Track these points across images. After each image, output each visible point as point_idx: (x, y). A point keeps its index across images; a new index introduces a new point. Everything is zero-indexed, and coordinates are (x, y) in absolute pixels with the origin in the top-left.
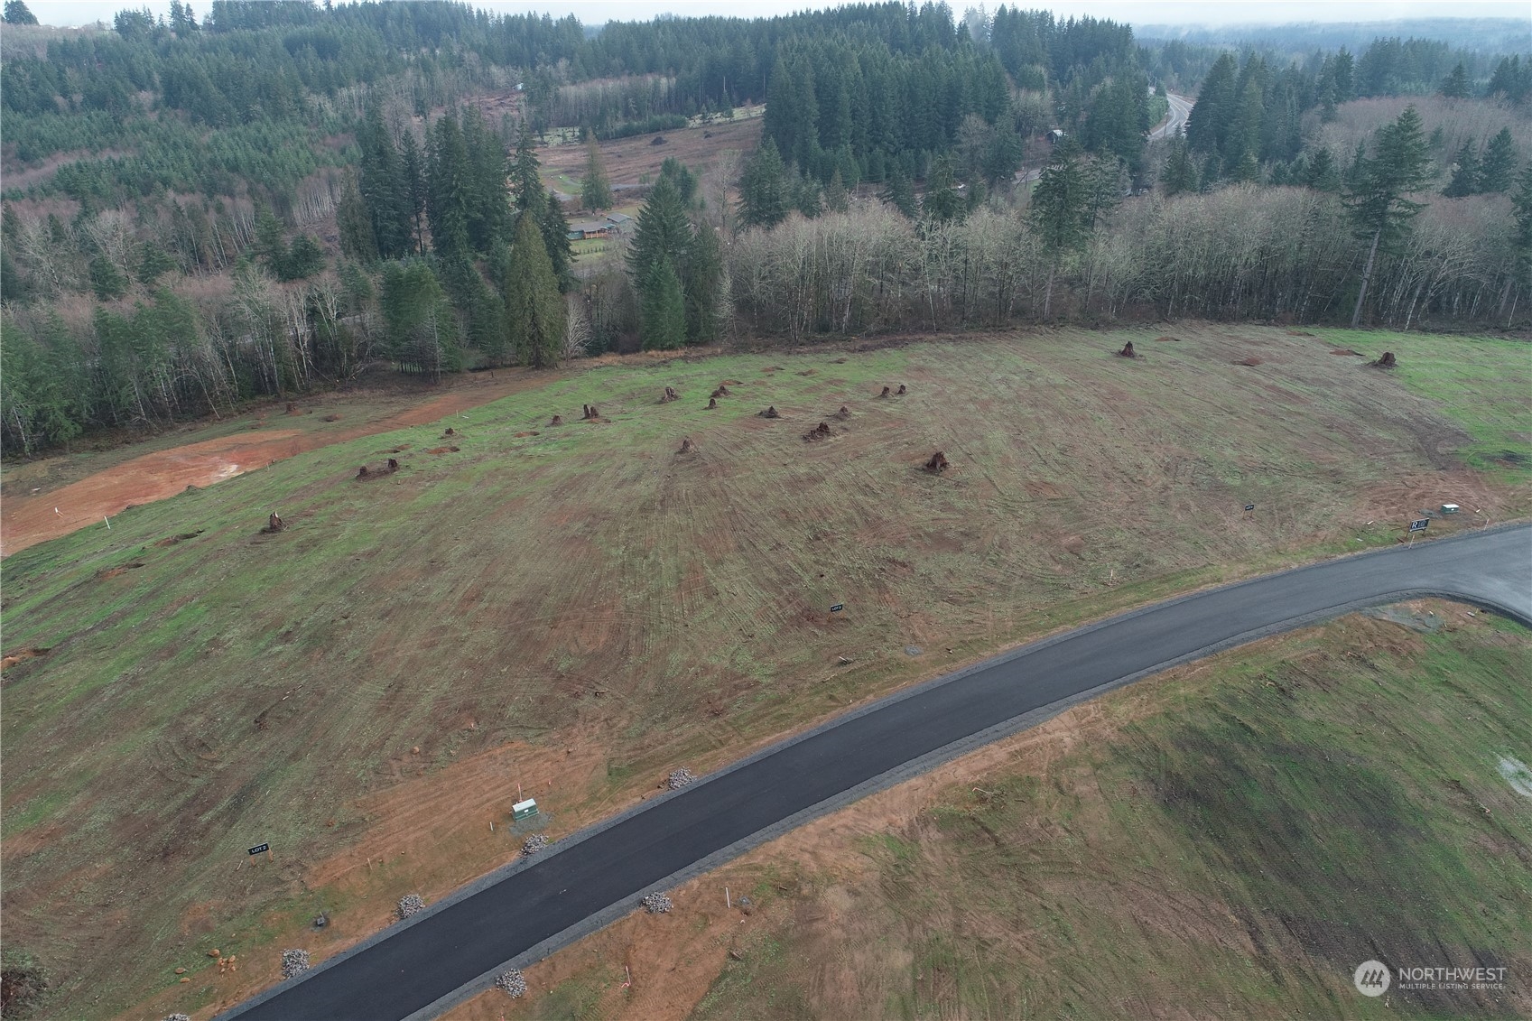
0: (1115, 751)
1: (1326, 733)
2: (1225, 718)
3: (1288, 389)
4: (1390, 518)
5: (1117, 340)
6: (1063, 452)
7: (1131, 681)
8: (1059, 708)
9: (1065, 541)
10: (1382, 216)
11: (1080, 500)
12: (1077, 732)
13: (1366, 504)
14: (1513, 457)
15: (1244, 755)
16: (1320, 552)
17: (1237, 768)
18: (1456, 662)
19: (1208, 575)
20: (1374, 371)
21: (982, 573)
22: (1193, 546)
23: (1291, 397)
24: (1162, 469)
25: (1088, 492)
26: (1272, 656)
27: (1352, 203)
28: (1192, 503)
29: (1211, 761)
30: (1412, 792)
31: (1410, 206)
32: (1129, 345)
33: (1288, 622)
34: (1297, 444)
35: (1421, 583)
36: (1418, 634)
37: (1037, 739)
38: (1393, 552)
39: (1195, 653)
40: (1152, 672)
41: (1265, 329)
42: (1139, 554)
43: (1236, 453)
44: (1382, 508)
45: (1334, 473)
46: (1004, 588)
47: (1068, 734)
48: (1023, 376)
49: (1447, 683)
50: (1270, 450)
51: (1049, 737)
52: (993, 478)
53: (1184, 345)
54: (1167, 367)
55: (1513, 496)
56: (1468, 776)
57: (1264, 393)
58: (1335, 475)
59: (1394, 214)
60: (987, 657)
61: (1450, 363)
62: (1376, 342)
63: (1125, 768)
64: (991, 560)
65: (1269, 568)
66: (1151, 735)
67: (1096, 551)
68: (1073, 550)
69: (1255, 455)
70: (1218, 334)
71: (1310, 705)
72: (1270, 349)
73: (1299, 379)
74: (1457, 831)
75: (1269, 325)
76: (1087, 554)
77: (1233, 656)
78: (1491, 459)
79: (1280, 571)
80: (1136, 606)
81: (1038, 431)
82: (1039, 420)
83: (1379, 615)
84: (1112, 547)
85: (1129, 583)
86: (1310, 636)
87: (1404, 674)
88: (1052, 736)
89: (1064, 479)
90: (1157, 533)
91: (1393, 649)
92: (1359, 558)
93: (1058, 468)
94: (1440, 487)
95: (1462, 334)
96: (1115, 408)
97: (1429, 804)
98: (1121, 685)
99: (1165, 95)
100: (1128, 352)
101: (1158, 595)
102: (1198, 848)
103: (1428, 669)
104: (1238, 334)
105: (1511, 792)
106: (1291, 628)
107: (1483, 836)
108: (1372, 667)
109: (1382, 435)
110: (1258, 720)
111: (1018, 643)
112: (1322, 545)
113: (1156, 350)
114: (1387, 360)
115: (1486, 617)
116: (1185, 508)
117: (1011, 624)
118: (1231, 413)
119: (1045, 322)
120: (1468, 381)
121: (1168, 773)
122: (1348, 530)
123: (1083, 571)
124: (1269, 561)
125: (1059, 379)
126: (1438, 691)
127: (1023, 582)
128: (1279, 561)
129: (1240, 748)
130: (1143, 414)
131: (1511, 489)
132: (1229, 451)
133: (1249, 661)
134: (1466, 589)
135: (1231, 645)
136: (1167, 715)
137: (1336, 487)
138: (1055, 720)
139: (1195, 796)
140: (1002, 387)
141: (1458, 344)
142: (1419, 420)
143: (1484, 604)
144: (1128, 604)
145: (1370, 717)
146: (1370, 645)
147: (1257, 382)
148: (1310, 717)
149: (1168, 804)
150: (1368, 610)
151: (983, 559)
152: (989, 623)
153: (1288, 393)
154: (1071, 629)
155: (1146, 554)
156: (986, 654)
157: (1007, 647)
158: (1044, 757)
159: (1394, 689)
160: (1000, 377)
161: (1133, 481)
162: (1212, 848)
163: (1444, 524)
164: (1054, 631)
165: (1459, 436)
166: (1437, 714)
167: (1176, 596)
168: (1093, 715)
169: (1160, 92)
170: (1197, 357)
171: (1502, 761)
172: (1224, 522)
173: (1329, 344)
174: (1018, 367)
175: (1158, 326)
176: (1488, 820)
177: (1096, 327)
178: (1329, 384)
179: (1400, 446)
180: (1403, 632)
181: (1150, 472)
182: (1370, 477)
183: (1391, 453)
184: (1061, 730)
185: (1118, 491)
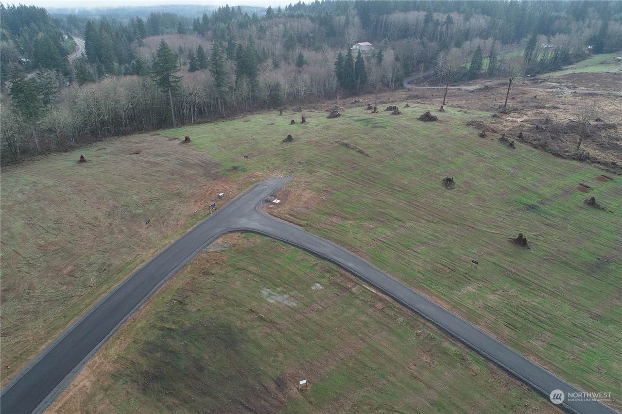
0: (113, 376)
1: (202, 314)
2: (161, 329)
3: (154, 161)
4: (202, 206)
5: (76, 155)
6: (56, 222)
7: (113, 333)
8: (80, 368)
9: (65, 271)
10: (169, 83)
11: (69, 245)
12: (92, 376)
13: (193, 203)
14: (235, 168)
15: (172, 343)
16: (181, 231)
17: (171, 352)
18: (238, 258)
19: (138, 261)
20: (184, 145)
21: (20, 310)
22: (128, 249)
23: (156, 164)
24: (107, 216)
25: (74, 240)
26: (173, 288)
27: (156, 79)
28: (124, 228)
29: (158, 355)
30: (238, 323)
31: (177, 78)
32: (82, 157)
33: (175, 270)
34: (162, 185)
35: (219, 230)
36: (223, 252)
37: (71, 393)
38: (207, 221)
39: (140, 304)
40: (122, 323)
41: (141, 135)
42: (104, 263)
43: (138, 197)
44: (199, 203)
45: (179, 194)
46: (36, 313)
47: (87, 380)
48: (31, 185)
49: (238, 269)
50: (152, 191)
51: (77, 388)
52: (18, 250)
53: (108, 151)
54: (102, 163)
55: (239, 183)
56: (254, 305)
57: (145, 165)
58: (179, 195)
59: (172, 81)
60: (33, 359)
61: (208, 135)
62: (182, 132)
63: (121, 382)
64: (26, 299)
65: (163, 247)
66: (129, 357)
67: (82, 270)
68: (71, 274)
69: (146, 196)
70: (122, 142)
71: (193, 304)
72: (145, 144)
73: (157, 155)
74: (256, 331)
75: (143, 133)
76: (78, 274)
77: (157, 296)
78: (229, 171)
79: (167, 246)
80: (109, 291)
81: (41, 215)
82: (41, 208)
83: (208, 251)
84: (90, 264)
85: (103, 280)
86: (185, 271)
87: (223, 272)
88: (79, 386)
89: (59, 237)
90: (111, 249)
91: (217, 263)
92: (196, 228)
93: (55, 232)
94: (216, 188)
95: (210, 122)
96: (80, 191)
97: (245, 325)
98: (109, 338)
99: (73, 39)
100: (82, 160)
101: (118, 281)
102: (163, 404)
103: (231, 266)
104: (130, 140)
105: (268, 303)
106: (177, 272)
107: (265, 328)
108: (212, 274)
109: (192, 172)
110: (174, 323)
111: (50, 341)
112: (181, 228)
113: (96, 156)
114: (187, 140)
115: (243, 235)
116: (122, 231)
117: (43, 332)
118: (133, 179)
119: (40, 154)
120: (215, 141)
121: (142, 373)
122: (189, 217)
123: (78, 284)
124: (162, 243)
125: (51, 183)
126: (236, 273)
127: (46, 304)
128: (166, 241)
129: (170, 341)
130: (94, 190)
131: (238, 181)
132: (135, 197)
133: (164, 295)
134: (234, 226)
135: (155, 292)
136: (134, 342)
137: (180, 200)
138: (79, 376)
139: (156, 378)
140: (19, 196)
141: (210, 127)
142: (203, 162)
143: (241, 230)
144: (104, 292)
145: (216, 297)
146: (209, 265)
147: (141, 161)
148: (194, 309)
149: (145, 390)
150: (204, 250)
151: (20, 301)
152: (30, 338)
153: (154, 163)
154: (78, 319)
155: (107, 262)
156: (32, 357)
157: (44, 347)
158: (77, 402)
159: (221, 280)
160: (18, 189)
161: (94, 226)
162: (170, 400)
163: (221, 202)
164: (69, 324)
165: (217, 165)
166: (238, 283)
167: (126, 278)
168: (98, 362)
169: (70, 38)
170: (115, 155)
171: (263, 292)
172: (140, 232)
173: (166, 137)
174: (28, 181)
175: (95, 144)
176: (264, 320)
177: (66, 151)
178: (169, 155)
179: (199, 175)
180: (218, 254)
181: (102, 219)
182: (191, 191)
183: (196, 179)
184: (83, 380)
185: (88, 234)
